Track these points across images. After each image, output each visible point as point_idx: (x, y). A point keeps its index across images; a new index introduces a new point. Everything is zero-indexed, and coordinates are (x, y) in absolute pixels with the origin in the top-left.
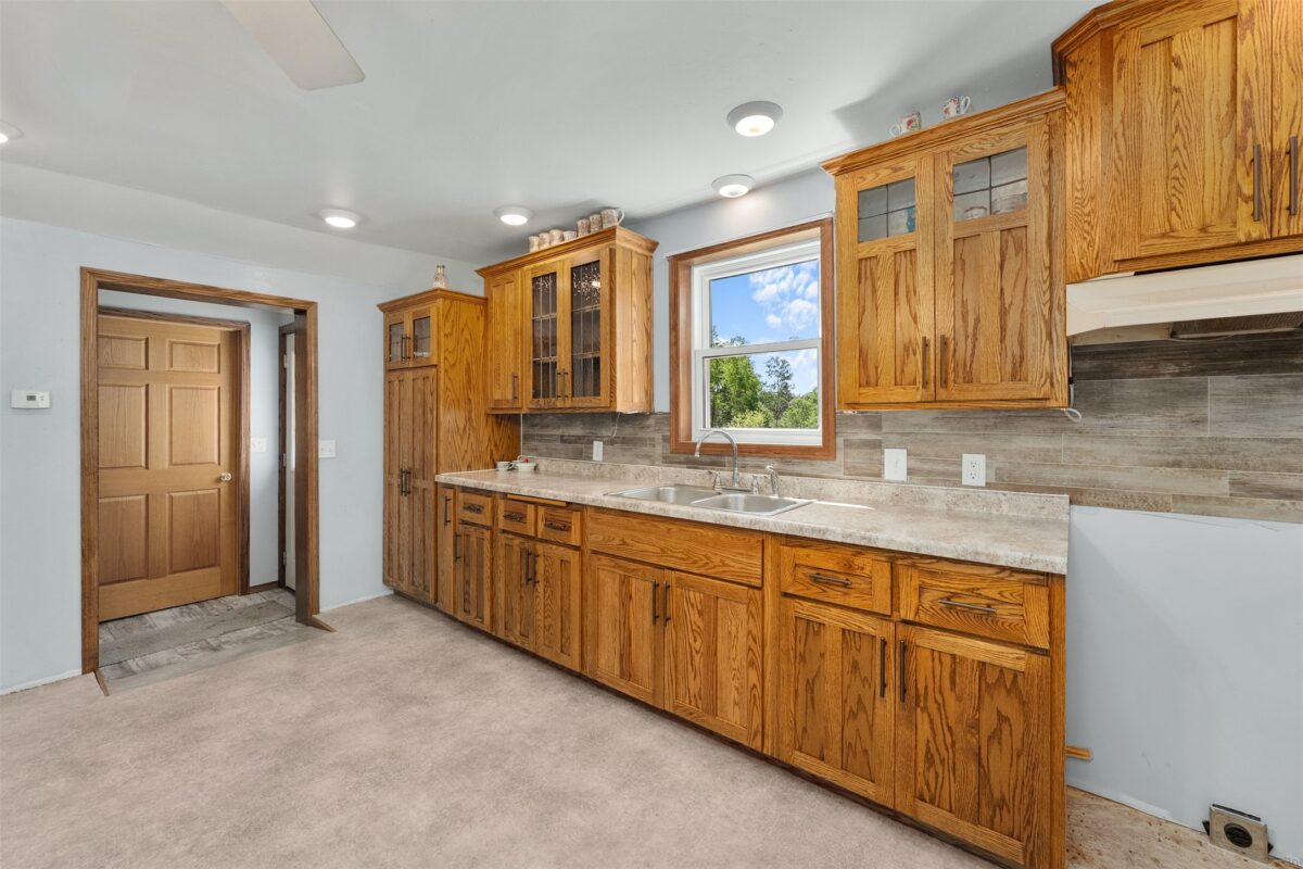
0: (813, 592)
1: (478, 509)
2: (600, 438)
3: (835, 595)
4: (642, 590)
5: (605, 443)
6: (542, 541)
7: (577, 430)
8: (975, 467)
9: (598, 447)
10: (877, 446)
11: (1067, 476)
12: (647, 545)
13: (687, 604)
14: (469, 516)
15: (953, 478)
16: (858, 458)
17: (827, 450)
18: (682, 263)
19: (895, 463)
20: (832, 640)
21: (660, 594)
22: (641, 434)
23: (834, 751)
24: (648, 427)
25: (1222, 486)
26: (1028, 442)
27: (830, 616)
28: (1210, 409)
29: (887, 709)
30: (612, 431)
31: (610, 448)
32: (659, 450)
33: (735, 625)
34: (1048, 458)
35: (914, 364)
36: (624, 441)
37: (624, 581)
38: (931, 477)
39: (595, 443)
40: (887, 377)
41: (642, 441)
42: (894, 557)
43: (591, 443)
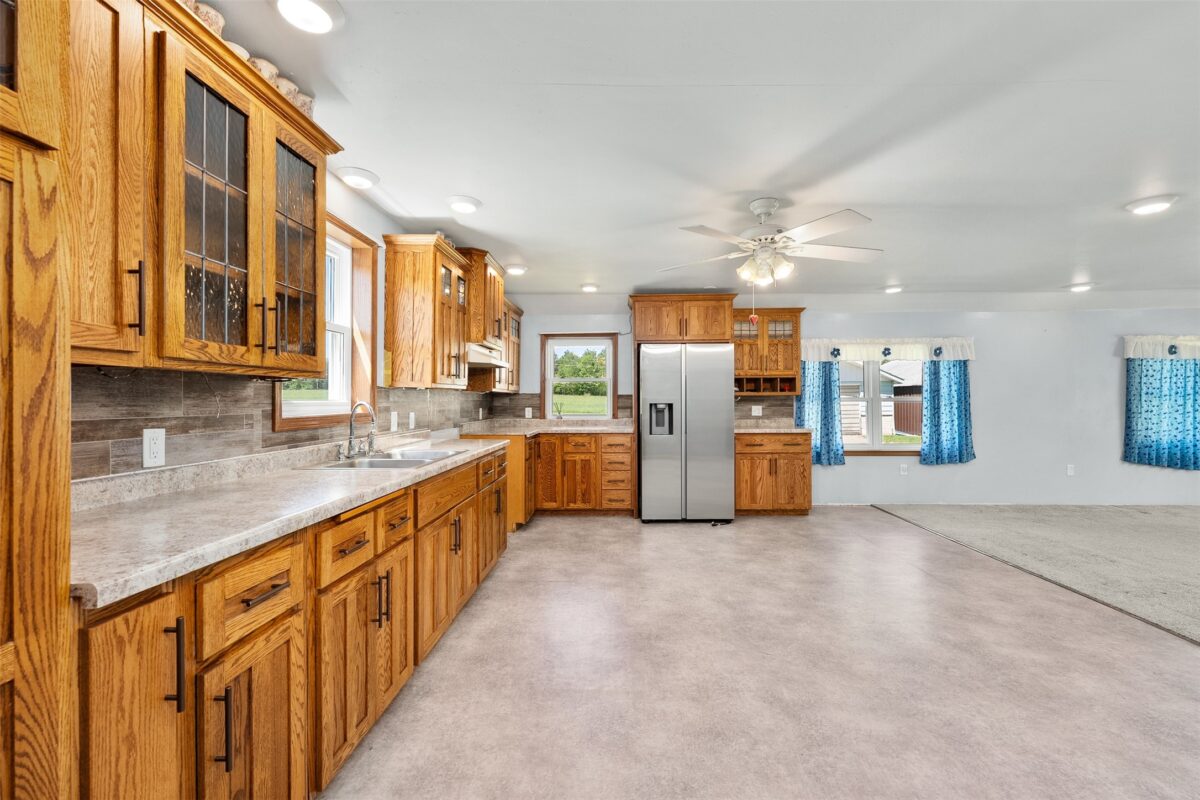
2: (158, 423)
4: (444, 542)
5: (169, 430)
6: (382, 555)
8: (412, 419)
9: (154, 441)
10: (388, 409)
12: (448, 497)
16: (382, 419)
19: (394, 421)
20: (487, 502)
22: (235, 411)
23: (488, 559)
24: (245, 399)
30: (179, 409)
31: (180, 439)
32: (258, 430)
33: (470, 523)
35: (454, 366)
36: (209, 423)
37: (437, 538)
39: (148, 433)
40: (445, 371)
41: (237, 421)
43: (138, 433)
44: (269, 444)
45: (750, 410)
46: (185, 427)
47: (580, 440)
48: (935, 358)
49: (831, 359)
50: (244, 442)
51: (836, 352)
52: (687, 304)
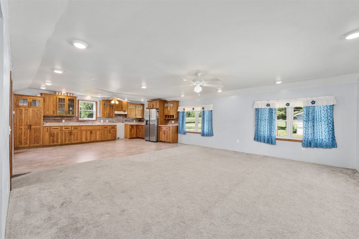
0: (105, 128)
1: (57, 129)
3: (106, 128)
4: (89, 133)
6: (73, 130)
7: (59, 118)
8: (107, 121)
9: (64, 121)
10: (101, 120)
11: (112, 121)
12: (90, 128)
13: (94, 132)
14: (53, 130)
15: (106, 122)
16: (99, 121)
17: (96, 120)
18: (78, 101)
19: (102, 121)
20: (106, 131)
21: (91, 133)
22: (72, 119)
23: (106, 138)
25: (118, 121)
26: (110, 119)
27: (106, 130)
28: (118, 117)
29: (109, 134)
30: (66, 118)
32: (75, 121)
33: (98, 132)
34: (111, 120)
35: (107, 114)
36: (69, 120)
37: (86, 132)
38: (105, 122)
39: (63, 120)
40: (105, 115)
41: (73, 120)
42: (110, 126)
43: (62, 120)
44: (77, 122)
45: (172, 122)
46: (67, 120)
47: (142, 126)
48: (203, 110)
49: (183, 111)
50: (73, 121)
51: (184, 109)
52: (153, 102)
